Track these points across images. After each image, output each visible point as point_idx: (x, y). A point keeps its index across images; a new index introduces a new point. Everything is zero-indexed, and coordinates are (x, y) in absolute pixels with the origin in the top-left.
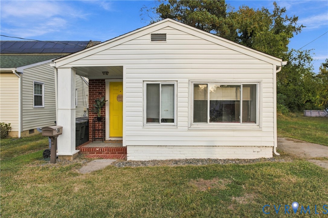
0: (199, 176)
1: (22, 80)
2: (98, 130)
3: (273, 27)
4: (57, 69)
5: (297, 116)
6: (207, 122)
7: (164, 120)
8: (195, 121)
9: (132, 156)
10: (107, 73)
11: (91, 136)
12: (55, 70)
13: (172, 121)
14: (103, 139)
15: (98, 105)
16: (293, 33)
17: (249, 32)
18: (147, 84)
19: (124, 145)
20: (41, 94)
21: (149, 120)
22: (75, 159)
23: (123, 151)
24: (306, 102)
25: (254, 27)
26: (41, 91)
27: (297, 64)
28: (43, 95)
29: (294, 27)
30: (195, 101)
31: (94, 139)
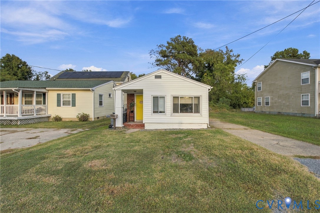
0: (173, 134)
1: (94, 93)
2: (131, 117)
3: (226, 60)
4: (115, 90)
5: (236, 111)
6: (179, 113)
7: (160, 112)
8: (173, 113)
9: (147, 127)
10: (136, 91)
11: (128, 120)
12: (115, 91)
13: (164, 112)
14: (133, 121)
15: (131, 106)
16: (237, 64)
17: (211, 64)
18: (153, 97)
19: (144, 123)
20: (102, 100)
21: (154, 112)
22: (123, 128)
23: (143, 126)
24: (243, 103)
25: (214, 61)
26: (102, 98)
27: (238, 82)
28: (103, 100)
29: (238, 61)
30: (173, 104)
31: (130, 121)
